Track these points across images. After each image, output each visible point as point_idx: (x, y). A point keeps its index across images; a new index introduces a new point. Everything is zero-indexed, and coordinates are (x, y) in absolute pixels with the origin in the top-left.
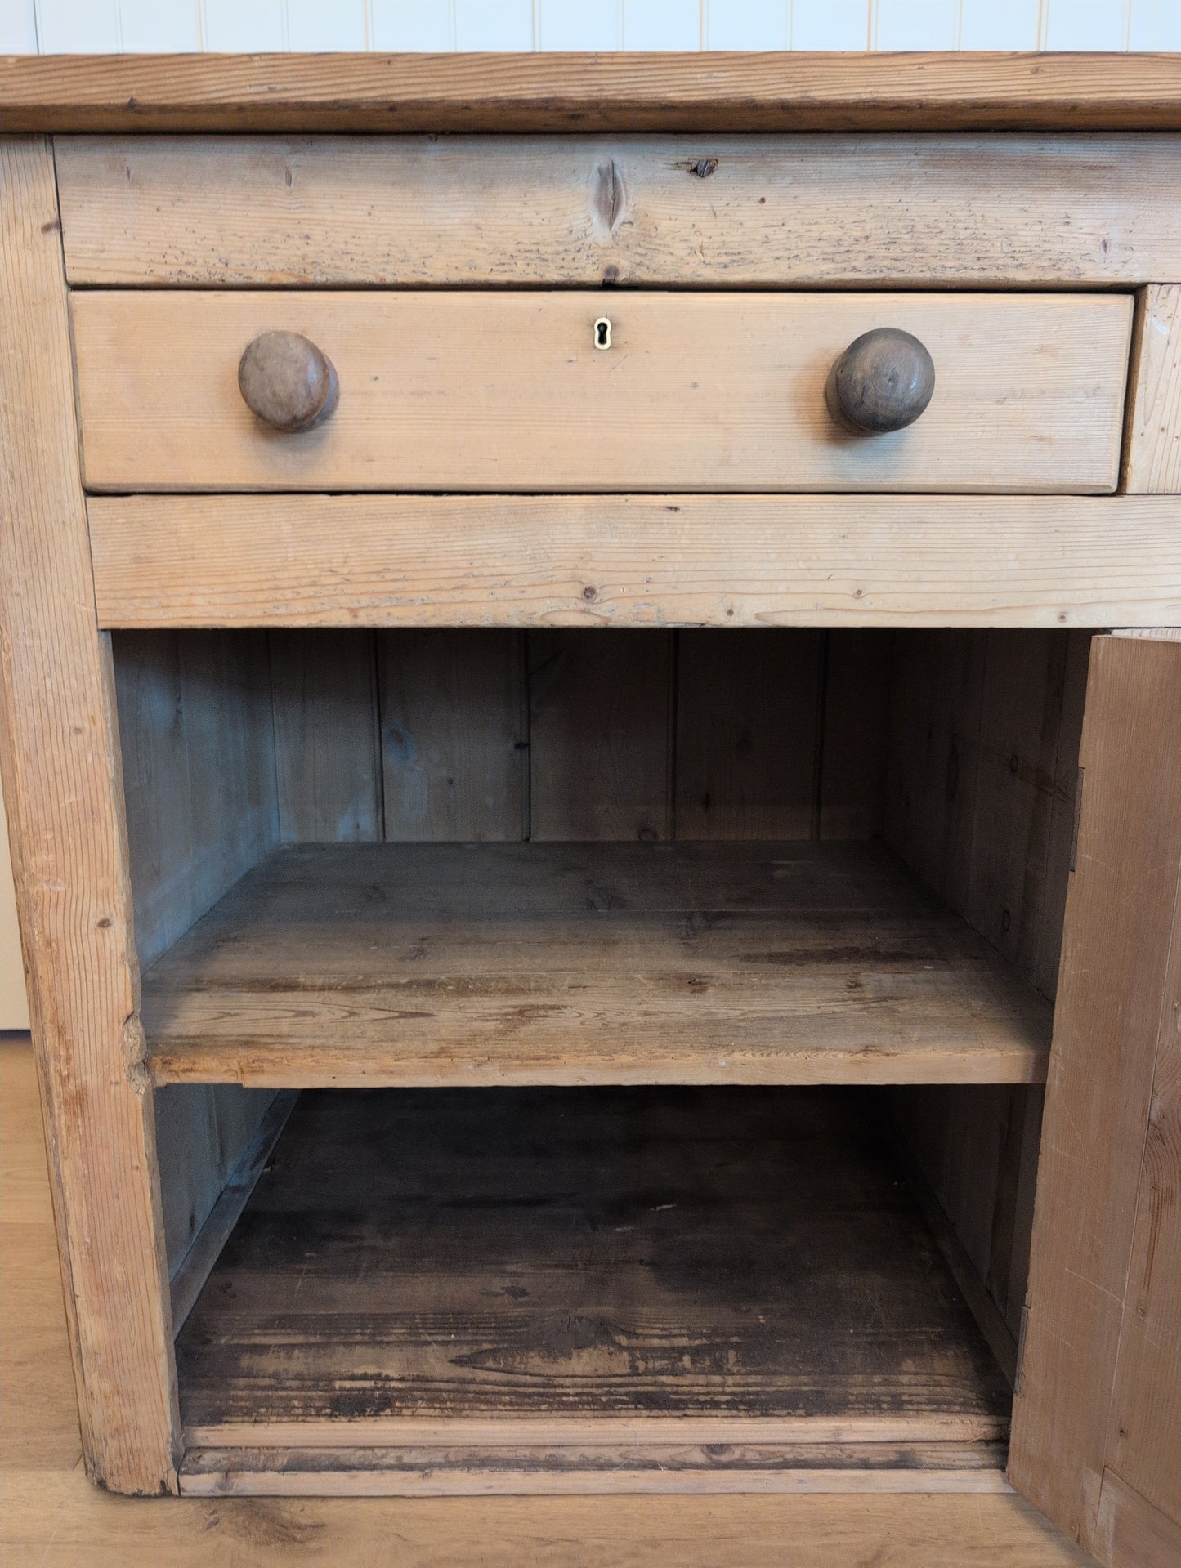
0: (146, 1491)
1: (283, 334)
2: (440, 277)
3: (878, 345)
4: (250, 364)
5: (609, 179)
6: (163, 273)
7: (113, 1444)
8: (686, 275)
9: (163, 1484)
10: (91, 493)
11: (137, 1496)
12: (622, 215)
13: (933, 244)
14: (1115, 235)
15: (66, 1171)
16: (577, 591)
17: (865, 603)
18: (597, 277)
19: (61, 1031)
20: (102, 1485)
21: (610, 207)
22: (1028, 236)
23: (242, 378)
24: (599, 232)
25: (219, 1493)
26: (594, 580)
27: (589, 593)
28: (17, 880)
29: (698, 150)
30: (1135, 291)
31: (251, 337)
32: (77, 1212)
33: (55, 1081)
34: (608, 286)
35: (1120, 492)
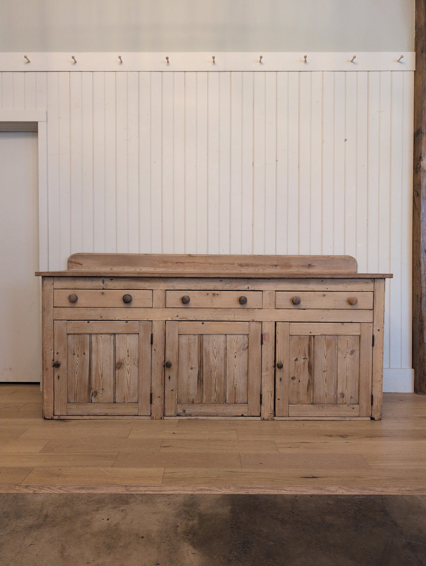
0: (50, 418)
1: (73, 294)
2: (88, 289)
3: (126, 296)
4: (70, 297)
5: (103, 280)
6: (62, 288)
7: (46, 411)
8: (110, 288)
9: (52, 417)
10: (54, 307)
11: (49, 419)
12: (105, 283)
13: (133, 286)
14: (149, 285)
15: (45, 378)
16: (100, 317)
17: (128, 318)
18: (102, 289)
19: (46, 361)
20: (45, 419)
21: (103, 283)
22: (142, 285)
23: (69, 298)
24: (102, 285)
25: (58, 419)
26: (102, 316)
27: (101, 317)
28: (43, 345)
29: (112, 278)
30: (152, 290)
31: (70, 294)
32: (45, 382)
33: (44, 367)
34: (103, 289)
35: (152, 308)
